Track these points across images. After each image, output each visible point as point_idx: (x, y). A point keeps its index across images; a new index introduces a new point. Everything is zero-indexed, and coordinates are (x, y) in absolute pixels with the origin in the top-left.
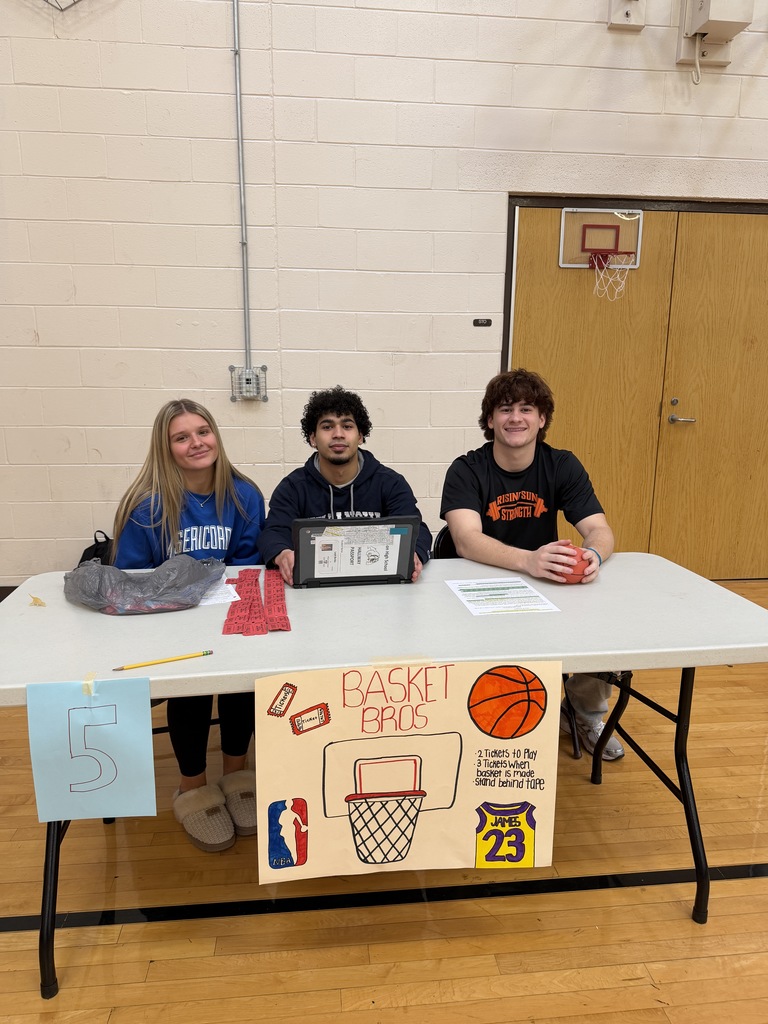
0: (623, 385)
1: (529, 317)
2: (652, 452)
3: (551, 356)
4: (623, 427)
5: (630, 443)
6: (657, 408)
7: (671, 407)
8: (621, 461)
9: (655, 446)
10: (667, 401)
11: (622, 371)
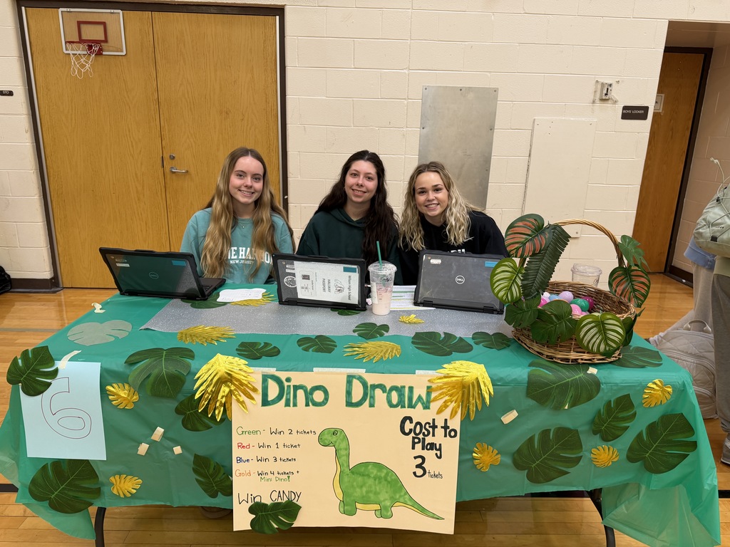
0: (130, 143)
1: (49, 90)
2: (161, 194)
3: (71, 120)
4: (136, 174)
5: (143, 187)
6: (160, 162)
7: (170, 161)
8: (139, 199)
9: (163, 190)
10: (166, 156)
11: (128, 133)
